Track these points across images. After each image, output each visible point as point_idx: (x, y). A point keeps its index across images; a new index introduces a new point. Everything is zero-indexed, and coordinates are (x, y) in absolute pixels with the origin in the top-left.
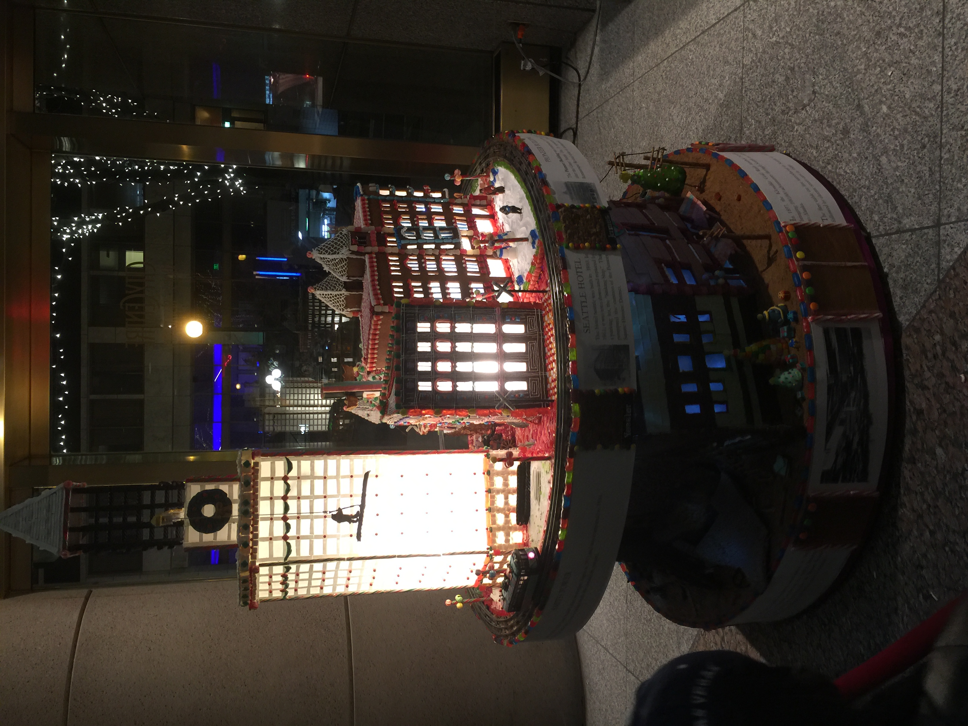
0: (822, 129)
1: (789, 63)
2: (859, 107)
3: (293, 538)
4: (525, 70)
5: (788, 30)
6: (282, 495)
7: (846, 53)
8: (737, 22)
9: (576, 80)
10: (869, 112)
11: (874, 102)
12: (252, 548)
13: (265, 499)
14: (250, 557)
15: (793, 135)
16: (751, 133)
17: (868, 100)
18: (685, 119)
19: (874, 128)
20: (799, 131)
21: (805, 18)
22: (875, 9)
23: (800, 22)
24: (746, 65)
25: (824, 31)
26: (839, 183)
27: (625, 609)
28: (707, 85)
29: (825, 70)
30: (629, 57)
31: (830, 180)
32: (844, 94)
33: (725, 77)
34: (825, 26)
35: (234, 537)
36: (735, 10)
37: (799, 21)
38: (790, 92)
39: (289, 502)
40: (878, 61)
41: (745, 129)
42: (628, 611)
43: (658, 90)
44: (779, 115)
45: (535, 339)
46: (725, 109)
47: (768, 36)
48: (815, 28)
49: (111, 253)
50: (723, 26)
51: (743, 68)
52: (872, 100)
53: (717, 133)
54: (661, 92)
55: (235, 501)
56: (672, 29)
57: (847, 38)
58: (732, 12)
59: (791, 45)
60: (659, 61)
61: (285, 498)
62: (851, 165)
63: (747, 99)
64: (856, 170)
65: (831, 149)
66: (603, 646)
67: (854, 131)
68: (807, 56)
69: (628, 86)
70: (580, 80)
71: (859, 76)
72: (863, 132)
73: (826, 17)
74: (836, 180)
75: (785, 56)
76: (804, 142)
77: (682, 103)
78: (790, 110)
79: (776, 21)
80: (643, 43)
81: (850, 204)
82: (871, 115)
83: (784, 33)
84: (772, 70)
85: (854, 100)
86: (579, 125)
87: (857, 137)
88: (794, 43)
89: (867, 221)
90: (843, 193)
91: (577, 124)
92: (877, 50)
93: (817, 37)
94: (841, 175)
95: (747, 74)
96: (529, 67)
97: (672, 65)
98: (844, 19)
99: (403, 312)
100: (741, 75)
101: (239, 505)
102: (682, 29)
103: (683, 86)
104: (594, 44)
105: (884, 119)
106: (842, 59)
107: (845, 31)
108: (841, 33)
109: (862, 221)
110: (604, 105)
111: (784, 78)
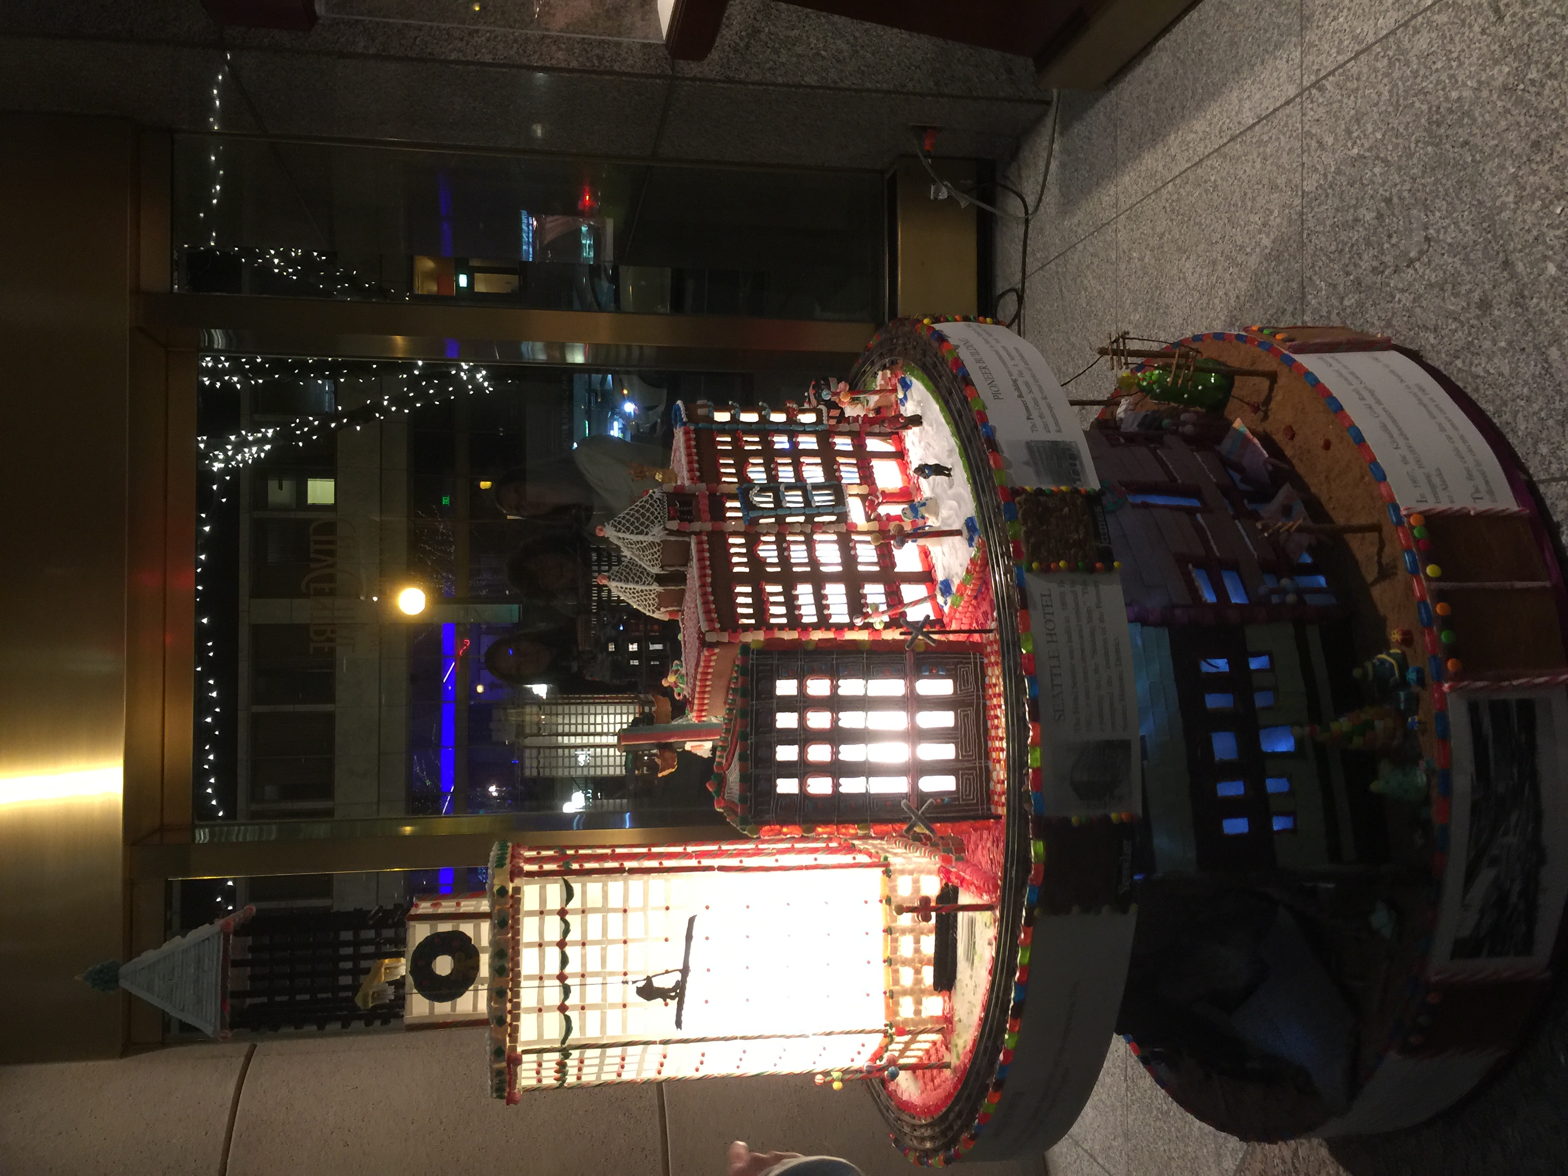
0: (1443, 299)
1: (1381, 191)
2: (1507, 264)
3: (574, 1007)
4: (936, 199)
5: (1379, 136)
6: (558, 938)
7: (1480, 174)
8: (1290, 122)
9: (1021, 214)
10: (1524, 273)
11: (1532, 258)
12: (511, 1025)
13: (530, 945)
14: (508, 1039)
15: (1392, 308)
16: (1320, 304)
17: (1522, 254)
18: (1205, 278)
19: (1535, 300)
20: (1404, 302)
21: (1408, 118)
22: (1528, 105)
23: (1399, 124)
24: (1308, 193)
25: (1441, 140)
26: (1477, 390)
27: (1123, 1092)
28: (1242, 223)
29: (1444, 203)
30: (1109, 177)
31: (1460, 384)
32: (1479, 243)
33: (1272, 212)
34: (1443, 131)
35: (483, 1006)
36: (1287, 103)
37: (1397, 121)
38: (1385, 238)
39: (568, 950)
40: (1537, 190)
41: (1310, 297)
42: (1129, 1095)
43: (1159, 230)
44: (1367, 275)
45: (971, 705)
46: (1273, 264)
47: (1345, 145)
48: (1425, 134)
49: (286, 484)
50: (1266, 128)
51: (1303, 198)
52: (1529, 254)
53: (1260, 303)
54: (1163, 234)
55: (484, 950)
56: (1180, 133)
57: (1482, 151)
58: (1281, 106)
59: (1385, 161)
60: (1160, 184)
61: (562, 944)
62: (1496, 361)
63: (1310, 249)
64: (1506, 371)
65: (1460, 333)
66: (1086, 1151)
67: (1501, 303)
68: (1414, 180)
69: (1108, 223)
70: (1026, 213)
71: (1505, 215)
72: (1516, 307)
73: (1444, 116)
74: (1470, 384)
75: (1374, 178)
76: (1413, 320)
77: (1200, 253)
78: (1386, 267)
79: (1358, 121)
80: (1131, 155)
81: (1498, 425)
82: (1529, 278)
83: (1371, 141)
84: (1354, 202)
85: (1498, 253)
86: (1027, 284)
87: (1505, 314)
88: (1389, 158)
89: (1528, 454)
90: (1483, 406)
91: (1023, 283)
92: (1534, 172)
93: (1430, 149)
94: (1478, 376)
95: (1311, 207)
96: (943, 195)
97: (1182, 190)
98: (1474, 120)
99: (753, 664)
100: (1299, 208)
101: (490, 958)
102: (1196, 133)
103: (1200, 224)
104: (1050, 155)
105: (1552, 285)
106: (1474, 185)
107: (1478, 140)
108: (1472, 143)
109: (1520, 455)
110: (1069, 253)
111: (1374, 214)
